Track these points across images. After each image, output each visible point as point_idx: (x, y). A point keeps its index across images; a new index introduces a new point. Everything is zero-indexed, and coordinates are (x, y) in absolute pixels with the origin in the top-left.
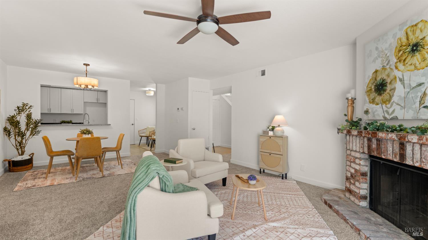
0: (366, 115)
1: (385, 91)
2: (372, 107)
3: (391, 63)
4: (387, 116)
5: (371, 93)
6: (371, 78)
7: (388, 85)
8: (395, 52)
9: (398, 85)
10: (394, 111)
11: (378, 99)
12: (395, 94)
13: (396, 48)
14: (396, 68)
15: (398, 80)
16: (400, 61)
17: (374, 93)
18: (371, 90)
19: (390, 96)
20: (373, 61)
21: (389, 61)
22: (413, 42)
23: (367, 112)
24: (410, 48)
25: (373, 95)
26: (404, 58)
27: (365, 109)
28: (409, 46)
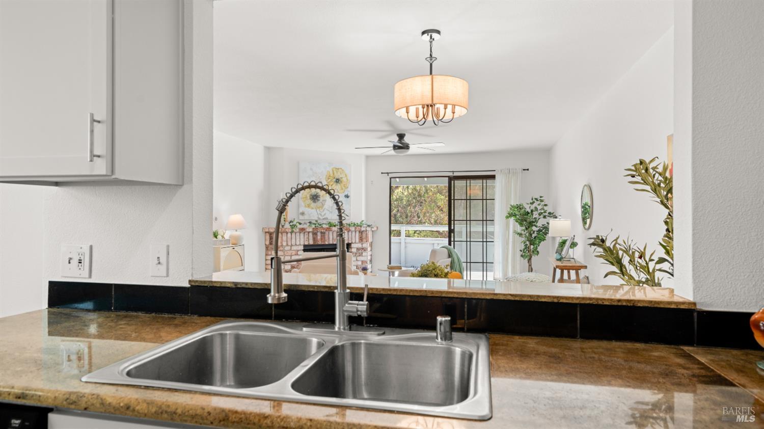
0: (301, 216)
1: (318, 200)
2: (307, 210)
4: (320, 217)
5: (307, 200)
7: (321, 197)
9: (328, 199)
10: (325, 214)
11: (313, 205)
12: (326, 203)
13: (326, 176)
17: (310, 201)
18: (306, 197)
19: (323, 204)
20: (308, 177)
22: (337, 177)
23: (303, 214)
24: (334, 180)
25: (309, 201)
26: (331, 184)
27: (301, 211)
28: (334, 178)
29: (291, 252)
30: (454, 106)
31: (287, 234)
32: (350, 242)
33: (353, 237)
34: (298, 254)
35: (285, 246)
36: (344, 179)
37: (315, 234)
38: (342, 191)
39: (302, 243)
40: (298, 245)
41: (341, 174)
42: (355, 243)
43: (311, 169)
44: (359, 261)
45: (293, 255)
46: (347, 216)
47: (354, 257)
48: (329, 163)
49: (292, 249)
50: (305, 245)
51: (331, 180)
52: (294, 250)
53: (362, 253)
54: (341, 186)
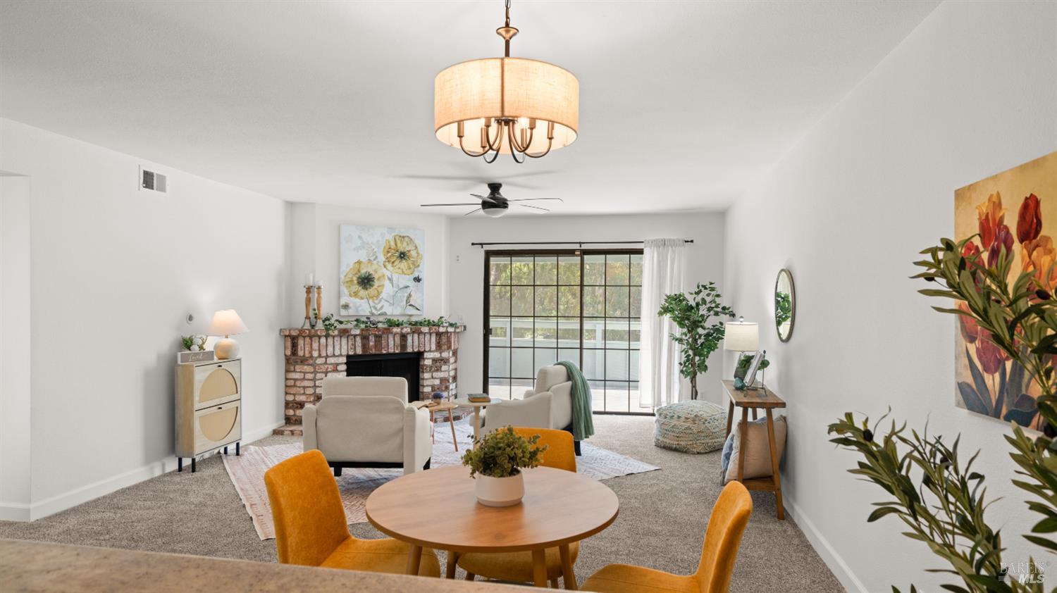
0: (344, 310)
1: (372, 286)
2: (353, 301)
3: (379, 259)
4: (374, 311)
5: (352, 285)
6: (351, 267)
7: (375, 280)
8: (384, 251)
9: (387, 283)
10: (382, 307)
11: (363, 293)
12: (383, 290)
13: (385, 247)
14: (385, 267)
15: (386, 278)
16: (389, 261)
17: (357, 286)
18: (352, 281)
19: (378, 292)
20: (355, 249)
21: (376, 257)
22: (402, 250)
23: (346, 307)
24: (397, 254)
25: (356, 287)
26: (393, 260)
27: (343, 302)
28: (397, 251)
29: (326, 366)
30: (552, 123)
31: (319, 338)
32: (422, 350)
33: (427, 342)
34: (337, 370)
35: (316, 358)
36: (413, 253)
37: (365, 338)
38: (409, 272)
39: (344, 352)
40: (338, 356)
41: (408, 244)
42: (430, 351)
43: (360, 237)
44: (435, 378)
45: (330, 372)
46: (417, 309)
47: (427, 372)
48: (388, 228)
49: (328, 362)
50: (348, 357)
51: (393, 255)
52: (331, 364)
53: (441, 367)
54: (409, 264)
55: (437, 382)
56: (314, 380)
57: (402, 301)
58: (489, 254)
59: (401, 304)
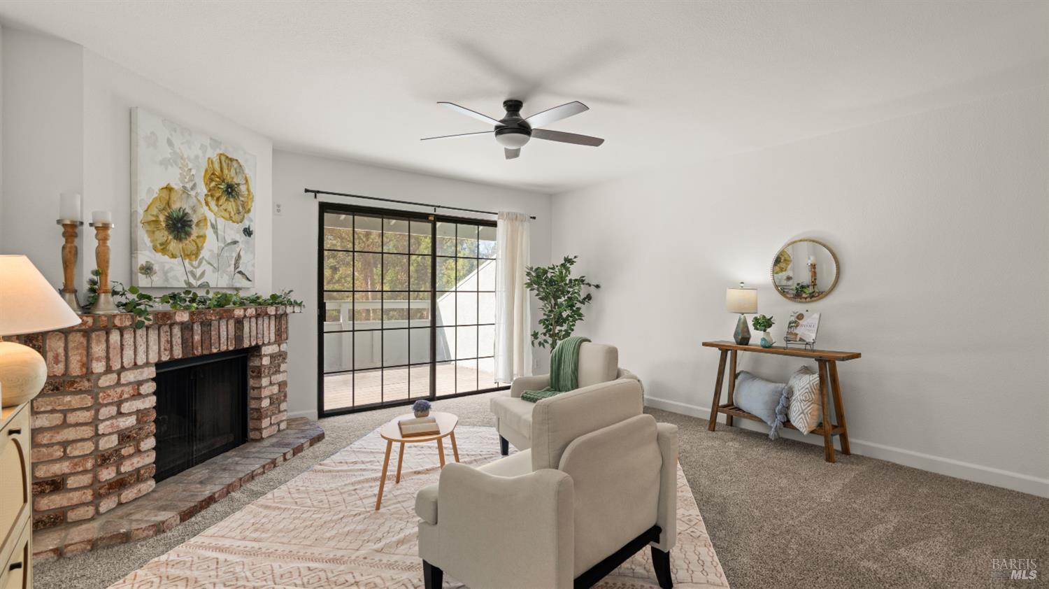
0: (144, 276)
1: (188, 234)
2: (159, 261)
3: (198, 189)
4: (192, 281)
5: (157, 229)
6: (155, 195)
7: (193, 226)
8: (205, 177)
9: (209, 232)
10: (203, 274)
11: (174, 246)
12: (205, 245)
13: (206, 171)
14: (207, 204)
15: (209, 224)
16: (212, 196)
17: (166, 233)
18: (157, 222)
19: (198, 247)
20: (161, 163)
21: (195, 185)
22: (229, 180)
23: (147, 270)
24: (223, 186)
25: (163, 235)
26: (217, 195)
27: (142, 259)
28: (223, 181)
29: (119, 390)
31: (108, 334)
32: (260, 343)
33: (265, 329)
34: (139, 394)
35: (100, 375)
36: (243, 188)
37: (186, 328)
38: (237, 218)
39: (154, 358)
40: (141, 367)
41: (236, 173)
42: (269, 344)
43: (170, 143)
44: (274, 384)
45: (127, 400)
46: (248, 279)
47: (266, 377)
48: (211, 139)
49: (123, 381)
50: (159, 365)
51: (217, 187)
52: (129, 384)
53: (279, 366)
54: (237, 206)
55: (275, 389)
56: (95, 422)
57: (229, 266)
58: (324, 208)
59: (229, 270)
